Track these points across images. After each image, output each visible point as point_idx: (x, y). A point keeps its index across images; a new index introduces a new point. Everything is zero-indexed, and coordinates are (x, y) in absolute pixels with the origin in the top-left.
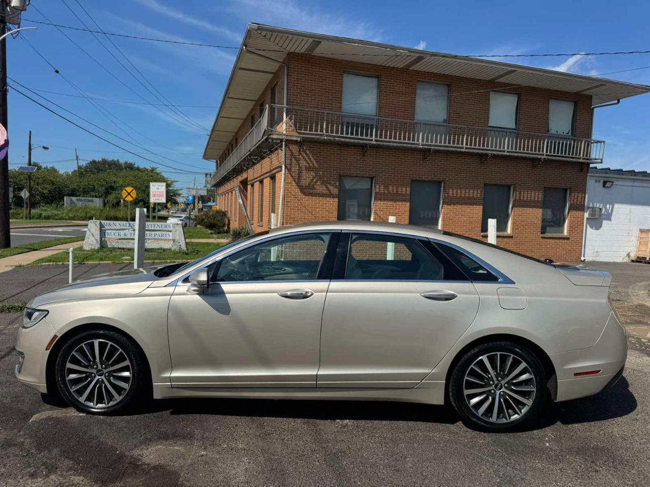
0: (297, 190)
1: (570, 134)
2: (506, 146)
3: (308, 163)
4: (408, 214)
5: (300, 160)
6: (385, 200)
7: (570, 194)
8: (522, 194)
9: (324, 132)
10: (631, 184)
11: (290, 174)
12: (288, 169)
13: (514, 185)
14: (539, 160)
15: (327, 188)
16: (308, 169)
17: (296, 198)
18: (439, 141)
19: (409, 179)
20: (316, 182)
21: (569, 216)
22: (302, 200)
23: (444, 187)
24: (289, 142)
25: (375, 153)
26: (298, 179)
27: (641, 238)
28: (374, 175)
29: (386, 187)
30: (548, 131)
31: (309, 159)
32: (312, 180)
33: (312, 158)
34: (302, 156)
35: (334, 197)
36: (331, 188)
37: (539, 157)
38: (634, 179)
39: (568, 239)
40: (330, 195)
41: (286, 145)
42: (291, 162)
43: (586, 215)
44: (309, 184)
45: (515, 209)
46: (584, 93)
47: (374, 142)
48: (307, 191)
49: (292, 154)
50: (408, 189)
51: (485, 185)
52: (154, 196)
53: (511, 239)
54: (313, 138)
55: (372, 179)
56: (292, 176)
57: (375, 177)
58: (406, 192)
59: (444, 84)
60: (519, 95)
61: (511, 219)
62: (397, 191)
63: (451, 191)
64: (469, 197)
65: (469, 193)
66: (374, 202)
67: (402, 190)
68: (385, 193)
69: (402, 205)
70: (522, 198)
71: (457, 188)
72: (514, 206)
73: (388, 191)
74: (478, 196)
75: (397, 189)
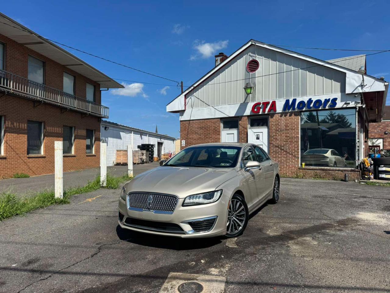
2: (76, 105)
4: (26, 143)
7: (95, 133)
8: (78, 132)
10: (113, 129)
13: (74, 127)
14: (86, 114)
19: (27, 119)
23: (44, 126)
25: (8, 99)
27: (117, 154)
28: (5, 115)
29: (12, 123)
30: (86, 99)
37: (88, 112)
38: (113, 126)
43: (101, 143)
45: (76, 140)
46: (98, 82)
47: (12, 91)
50: (26, 126)
51: (64, 126)
53: (75, 158)
58: (24, 128)
59: (42, 61)
60: (75, 77)
61: (74, 146)
62: (20, 127)
63: (48, 128)
64: (56, 133)
65: (56, 130)
66: (4, 134)
67: (22, 126)
68: (12, 128)
69: (23, 137)
70: (78, 134)
71: (51, 127)
72: (75, 138)
73: (14, 126)
74: (61, 132)
75: (19, 125)
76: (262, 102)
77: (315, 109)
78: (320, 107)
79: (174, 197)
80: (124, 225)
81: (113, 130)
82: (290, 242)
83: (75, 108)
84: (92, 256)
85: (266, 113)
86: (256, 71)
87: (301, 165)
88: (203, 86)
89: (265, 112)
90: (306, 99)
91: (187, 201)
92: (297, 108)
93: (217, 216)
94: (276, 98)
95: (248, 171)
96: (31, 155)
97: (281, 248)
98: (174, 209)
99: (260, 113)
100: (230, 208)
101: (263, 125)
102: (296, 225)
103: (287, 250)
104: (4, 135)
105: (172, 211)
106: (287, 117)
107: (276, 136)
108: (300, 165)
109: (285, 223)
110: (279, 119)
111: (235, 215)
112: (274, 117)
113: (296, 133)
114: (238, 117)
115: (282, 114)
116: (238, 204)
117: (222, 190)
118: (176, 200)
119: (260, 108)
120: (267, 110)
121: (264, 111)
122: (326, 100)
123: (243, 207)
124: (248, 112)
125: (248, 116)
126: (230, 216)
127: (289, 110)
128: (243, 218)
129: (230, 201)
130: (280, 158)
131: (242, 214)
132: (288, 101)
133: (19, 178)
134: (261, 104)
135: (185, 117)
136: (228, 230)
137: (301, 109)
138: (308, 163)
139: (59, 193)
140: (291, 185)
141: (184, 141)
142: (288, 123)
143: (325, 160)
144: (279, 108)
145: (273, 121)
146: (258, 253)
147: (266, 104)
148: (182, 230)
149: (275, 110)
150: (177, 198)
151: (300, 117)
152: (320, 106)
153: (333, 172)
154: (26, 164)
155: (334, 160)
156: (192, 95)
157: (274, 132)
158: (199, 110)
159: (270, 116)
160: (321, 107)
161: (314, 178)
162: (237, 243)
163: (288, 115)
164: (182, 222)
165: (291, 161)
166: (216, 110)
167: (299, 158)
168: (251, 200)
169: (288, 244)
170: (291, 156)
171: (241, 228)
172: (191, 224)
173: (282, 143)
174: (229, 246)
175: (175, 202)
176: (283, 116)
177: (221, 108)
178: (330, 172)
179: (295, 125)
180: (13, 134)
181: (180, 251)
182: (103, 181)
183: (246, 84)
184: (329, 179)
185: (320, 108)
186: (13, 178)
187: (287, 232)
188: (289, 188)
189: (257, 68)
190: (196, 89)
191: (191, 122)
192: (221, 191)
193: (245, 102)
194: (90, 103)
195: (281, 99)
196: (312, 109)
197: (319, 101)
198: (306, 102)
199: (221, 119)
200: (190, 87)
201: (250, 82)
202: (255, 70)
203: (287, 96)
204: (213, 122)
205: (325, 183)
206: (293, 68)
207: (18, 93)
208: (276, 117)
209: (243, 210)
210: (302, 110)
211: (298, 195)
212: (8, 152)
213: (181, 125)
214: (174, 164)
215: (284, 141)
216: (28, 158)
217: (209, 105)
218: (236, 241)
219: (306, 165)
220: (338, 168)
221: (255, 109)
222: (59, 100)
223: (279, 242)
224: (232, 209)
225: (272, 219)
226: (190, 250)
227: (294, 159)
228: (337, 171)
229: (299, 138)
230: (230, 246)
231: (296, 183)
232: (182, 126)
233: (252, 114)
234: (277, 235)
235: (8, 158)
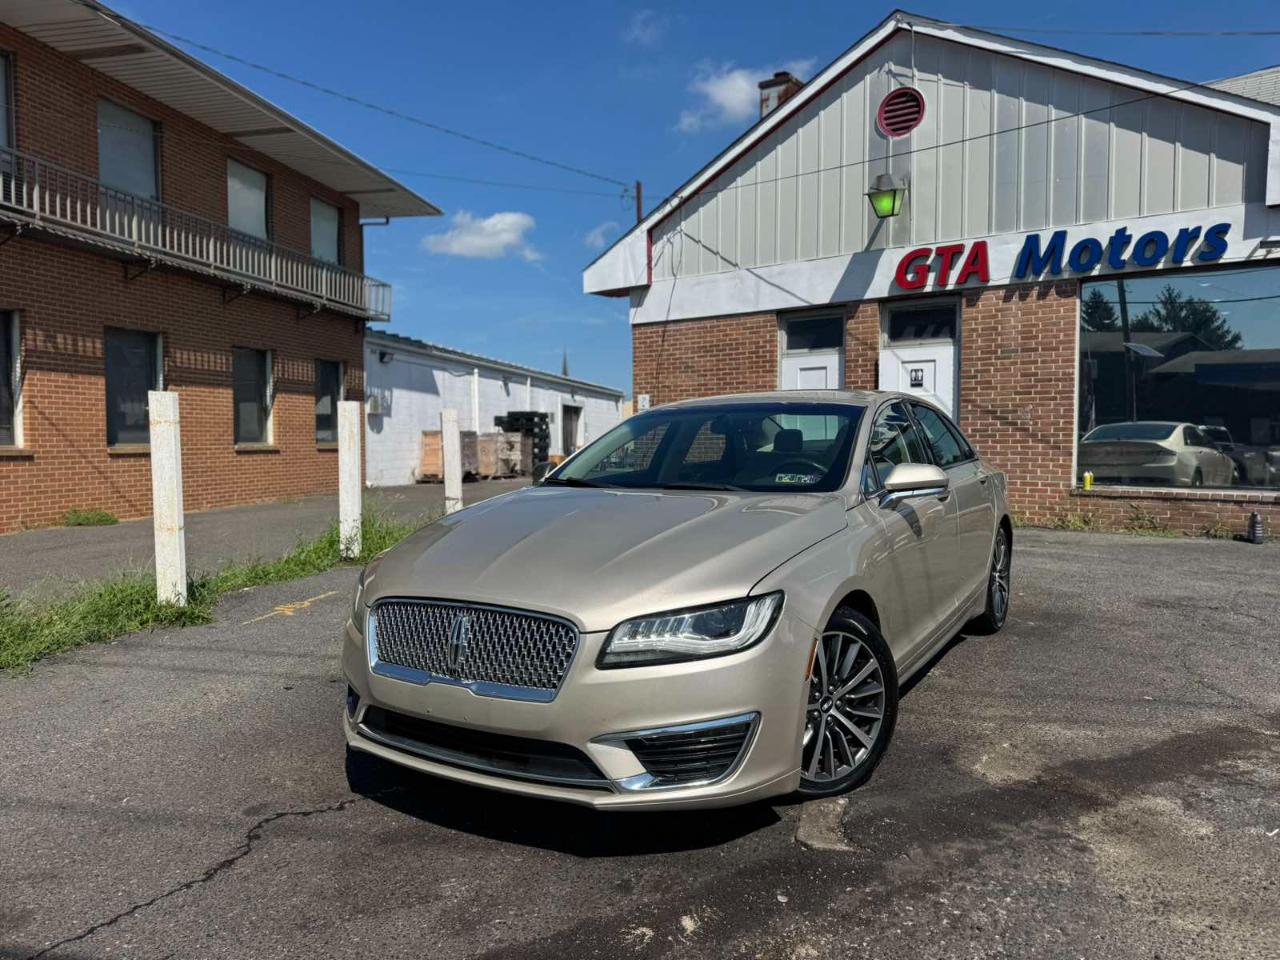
2: (273, 274)
4: (102, 405)
6: (50, 370)
7: (345, 373)
8: (286, 368)
10: (407, 359)
13: (272, 350)
19: (100, 323)
23: (164, 347)
28: (21, 307)
29: (50, 337)
38: (409, 351)
43: (368, 408)
45: (279, 397)
47: (38, 223)
50: (98, 345)
51: (234, 346)
53: (277, 456)
57: (23, 311)
58: (94, 353)
59: (148, 118)
60: (269, 177)
61: (274, 417)
62: (76, 350)
63: (178, 355)
64: (209, 370)
65: (209, 362)
66: (23, 374)
67: (84, 346)
68: (50, 353)
69: (90, 384)
70: (286, 376)
71: (189, 350)
72: (276, 391)
73: (56, 348)
74: (224, 370)
75: (75, 344)
76: (933, 247)
77: (1139, 269)
78: (1158, 262)
79: (564, 626)
80: (361, 734)
81: (409, 363)
82: (1084, 820)
83: (271, 283)
84: (209, 876)
85: (950, 287)
86: (915, 131)
87: (1081, 479)
88: (714, 194)
89: (945, 285)
90: (1104, 233)
91: (621, 642)
92: (1068, 268)
93: (759, 713)
94: (989, 230)
95: (894, 505)
96: (120, 448)
97: (1051, 859)
98: (560, 678)
99: (928, 289)
100: (817, 671)
101: (936, 334)
102: (1096, 734)
103: (1082, 871)
104: (23, 379)
105: (555, 686)
106: (1029, 299)
107: (986, 374)
108: (1074, 482)
109: (1048, 721)
110: (997, 310)
111: (839, 699)
112: (980, 303)
113: (1063, 361)
114: (843, 305)
115: (1009, 291)
116: (853, 651)
117: (781, 592)
118: (571, 640)
119: (929, 269)
120: (954, 275)
121: (942, 279)
122: (1183, 232)
123: (873, 664)
124: (881, 284)
125: (881, 301)
126: (817, 706)
127: (1038, 274)
128: (878, 713)
129: (816, 640)
130: (998, 454)
131: (869, 696)
132: (1032, 241)
133: (80, 524)
134: (933, 256)
135: (650, 311)
136: (806, 766)
137: (1084, 271)
138: (1106, 472)
139: (171, 584)
140: (1042, 555)
141: (644, 399)
142: (1034, 325)
143: (1165, 462)
144: (1001, 267)
145: (976, 319)
146: (944, 883)
147: (949, 254)
148: (598, 773)
149: (985, 278)
150: (573, 631)
151: (1078, 301)
152: (1162, 256)
153: (1202, 505)
154: (106, 478)
155: (1194, 463)
156: (674, 229)
157: (979, 359)
158: (699, 283)
159: (964, 301)
160: (1163, 260)
161: (1129, 528)
162: (850, 829)
163: (1035, 293)
164: (595, 740)
165: (1040, 466)
166: (762, 282)
167: (1071, 454)
168: (907, 628)
169: (1077, 830)
170: (1043, 448)
171: (861, 754)
172: (638, 746)
173: (1005, 400)
174: (809, 842)
175: (564, 648)
176: (1015, 299)
177: (780, 274)
178: (1193, 505)
179: (1059, 331)
180: (53, 376)
181: (591, 863)
182: (350, 541)
183: (874, 180)
184: (1185, 534)
185: (1160, 266)
186: (61, 524)
187: (1062, 767)
188: (1039, 566)
189: (915, 119)
190: (688, 206)
191: (671, 327)
192: (778, 596)
193: (873, 248)
194: (322, 269)
195: (1009, 235)
196: (1128, 269)
197: (1155, 239)
198: (1104, 243)
199: (780, 313)
200: (667, 201)
201: (891, 172)
202: (908, 129)
203: (1029, 221)
204: (752, 328)
205: (1176, 547)
206: (1054, 113)
207: (60, 231)
208: (989, 301)
209: (873, 675)
210: (1086, 275)
211: (1080, 595)
212: (40, 435)
213: (635, 339)
214: (587, 478)
215: (1017, 393)
216: (112, 456)
217: (736, 265)
218: (845, 813)
219: (1097, 480)
220: (1210, 493)
221: (906, 273)
222: (210, 256)
223: (1035, 823)
224: (824, 675)
225: (987, 700)
226: (634, 859)
227: (1052, 460)
228: (1219, 505)
229: (1072, 379)
230: (817, 844)
231: (1061, 550)
232: (637, 345)
233: (898, 292)
234: (1020, 782)
235: (39, 458)
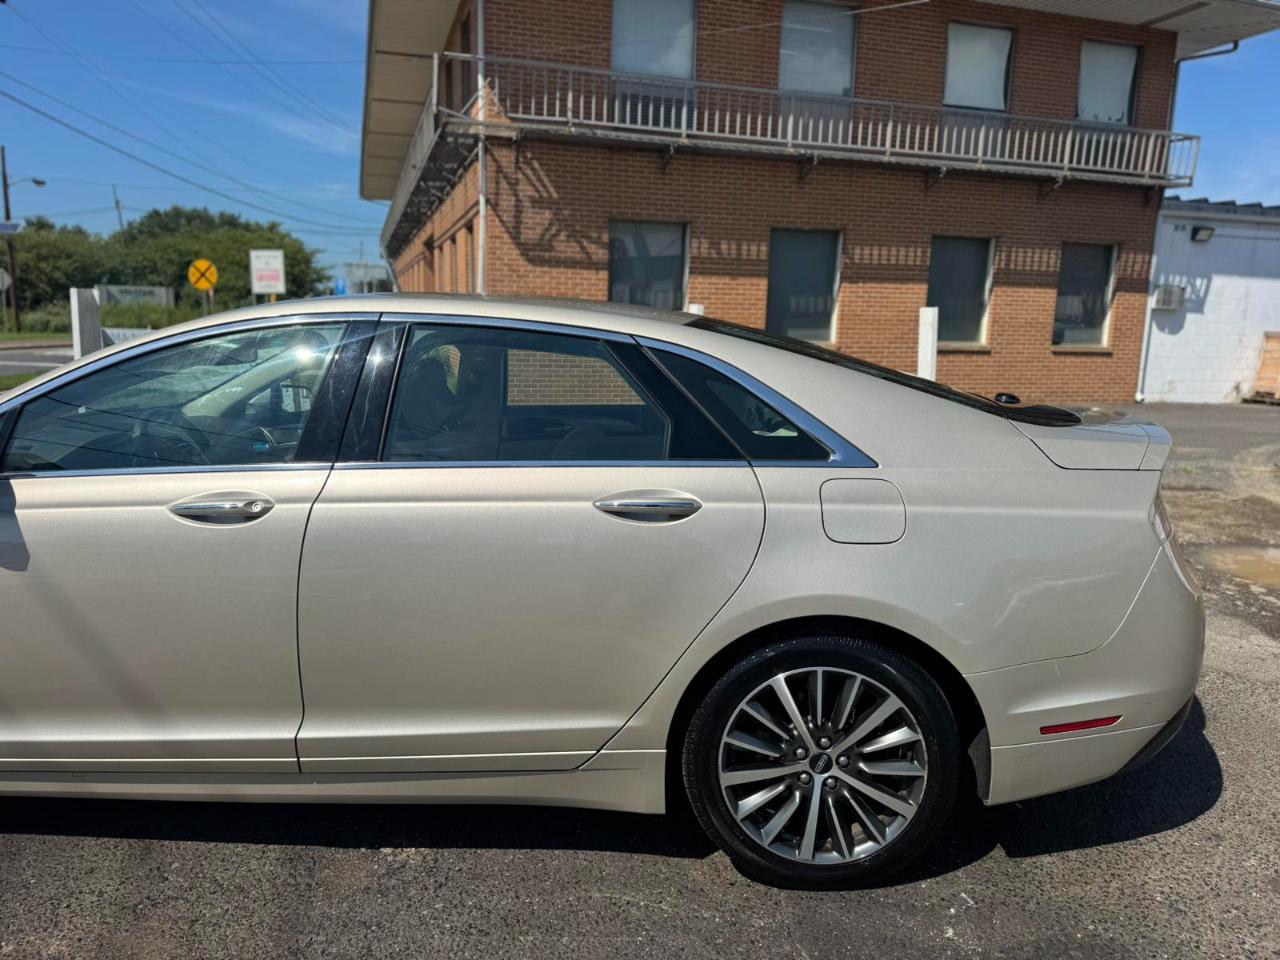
0: (515, 253)
1: (1125, 121)
2: (980, 150)
3: (538, 191)
4: (763, 304)
5: (517, 184)
6: (713, 273)
7: (1119, 257)
8: (1013, 258)
9: (568, 118)
10: (1252, 233)
11: (498, 216)
12: (491, 204)
13: (997, 237)
14: (1052, 180)
15: (582, 247)
16: (538, 203)
17: (513, 271)
18: (832, 139)
19: (767, 226)
20: (555, 235)
21: (1114, 306)
22: (528, 277)
23: (844, 244)
24: (493, 141)
25: (689, 168)
26: (514, 227)
27: (1266, 351)
28: (688, 219)
29: (715, 245)
30: (1077, 115)
31: (540, 180)
32: (547, 230)
33: (546, 180)
34: (524, 174)
35: (597, 269)
36: (592, 248)
37: (1053, 173)
38: (1259, 224)
39: (1108, 354)
40: (590, 265)
41: (486, 150)
42: (498, 189)
43: (1152, 302)
44: (541, 240)
45: (998, 290)
46: (1160, 26)
47: (684, 141)
48: (537, 253)
49: (499, 170)
50: (764, 248)
51: (935, 237)
52: (261, 278)
53: (986, 358)
54: (546, 131)
55: (684, 226)
56: (501, 221)
57: (690, 222)
60: (1018, 32)
61: (990, 313)
62: (739, 254)
63: (857, 251)
64: (897, 265)
65: (898, 256)
66: (690, 278)
67: (749, 250)
68: (713, 259)
69: (751, 285)
70: (1012, 267)
71: (871, 245)
72: (995, 283)
73: (718, 254)
74: (918, 263)
75: (739, 249)
81: (1255, 238)
104: (689, 281)
180: (714, 279)
194: (1100, 134)
222: (887, 141)
